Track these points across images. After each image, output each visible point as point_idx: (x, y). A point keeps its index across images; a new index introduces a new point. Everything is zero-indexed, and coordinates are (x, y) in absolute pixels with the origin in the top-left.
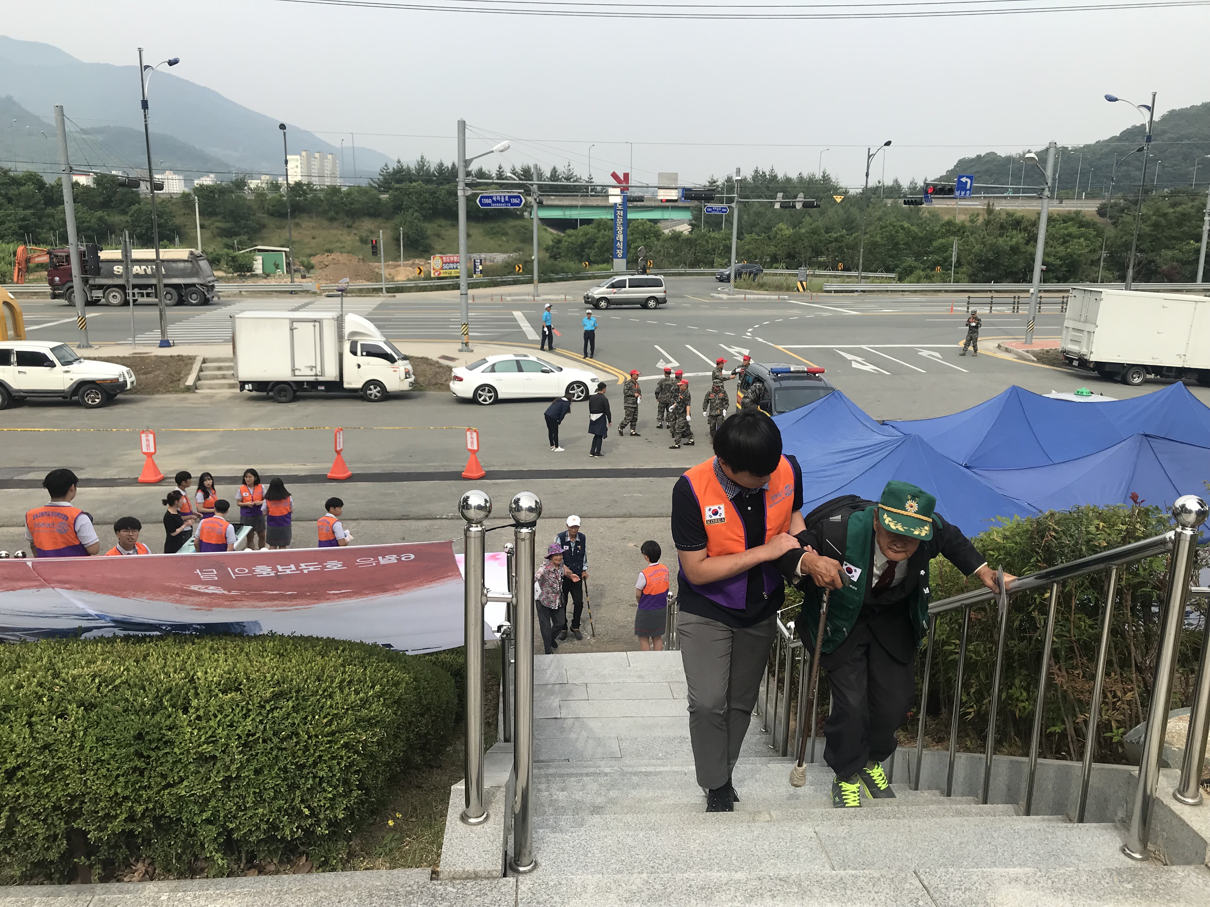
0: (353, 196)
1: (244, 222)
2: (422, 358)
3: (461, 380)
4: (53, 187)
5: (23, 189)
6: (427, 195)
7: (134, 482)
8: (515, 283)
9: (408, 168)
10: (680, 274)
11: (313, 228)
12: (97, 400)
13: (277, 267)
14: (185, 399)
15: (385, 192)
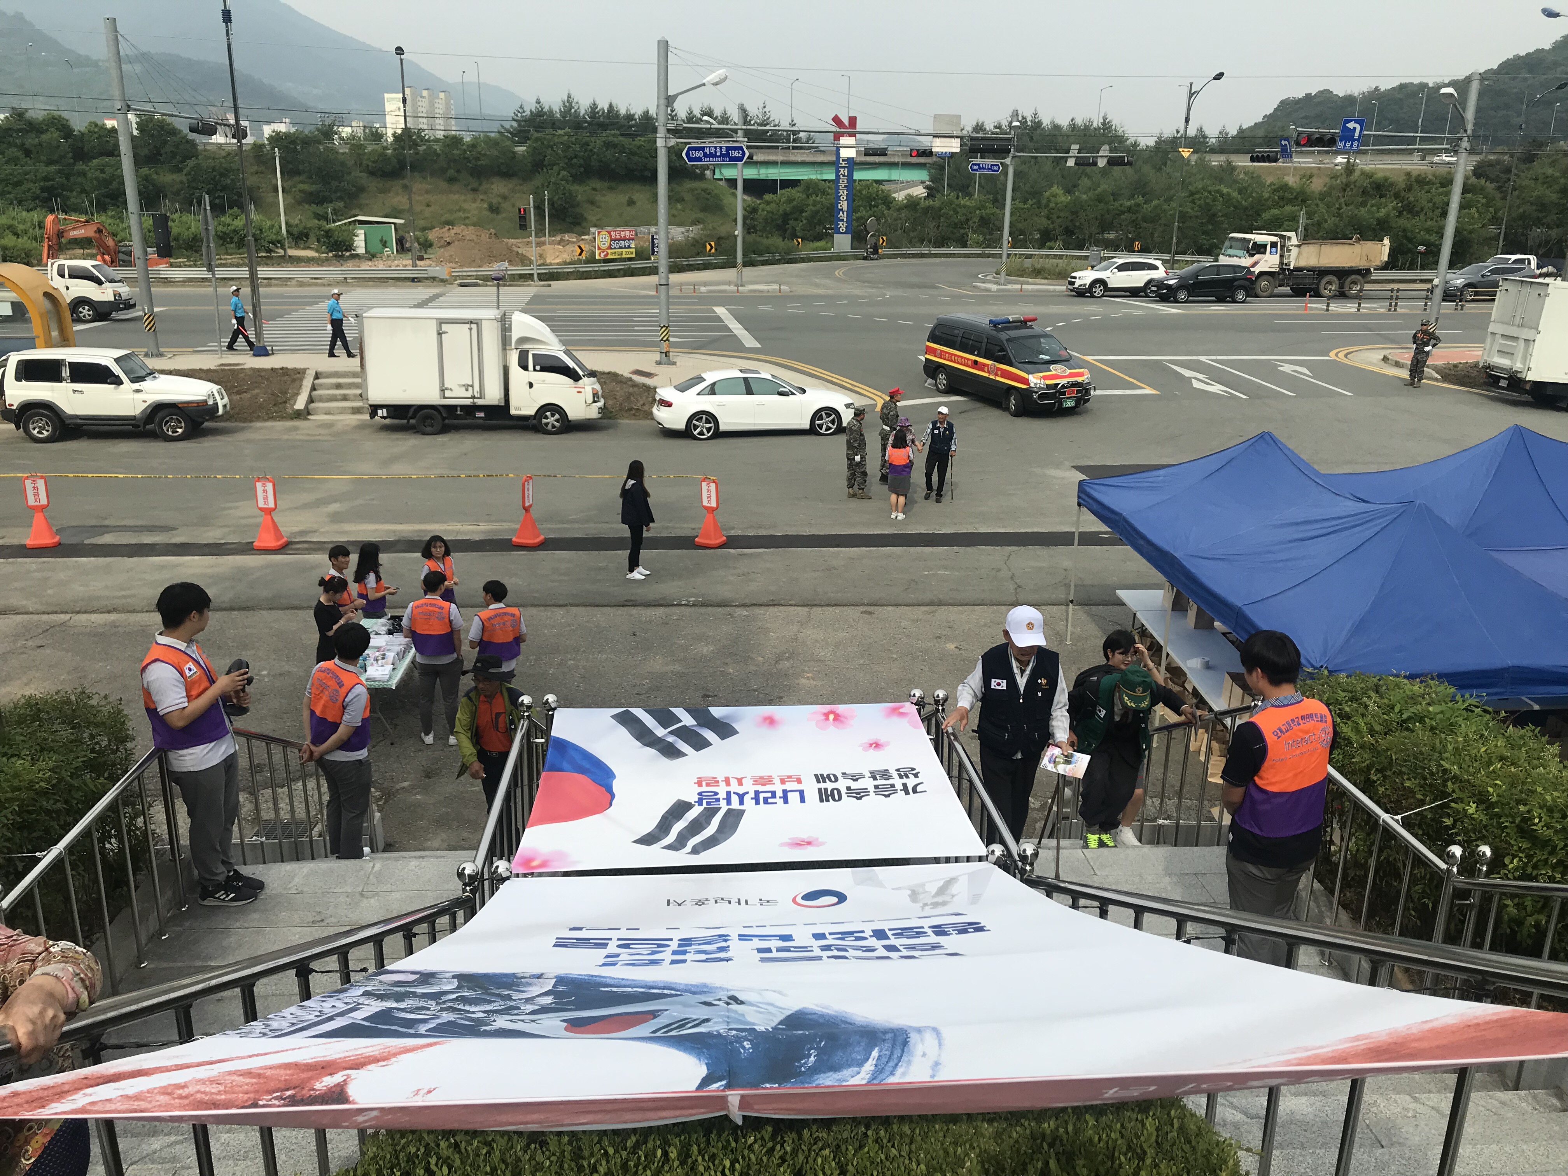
0: (479, 149)
1: (337, 183)
2: (609, 373)
3: (669, 405)
4: (83, 134)
5: (44, 137)
6: (577, 148)
7: (248, 549)
8: (706, 267)
9: (551, 111)
10: (923, 256)
11: (427, 192)
12: (180, 430)
13: (384, 244)
14: (296, 429)
15: (520, 143)
